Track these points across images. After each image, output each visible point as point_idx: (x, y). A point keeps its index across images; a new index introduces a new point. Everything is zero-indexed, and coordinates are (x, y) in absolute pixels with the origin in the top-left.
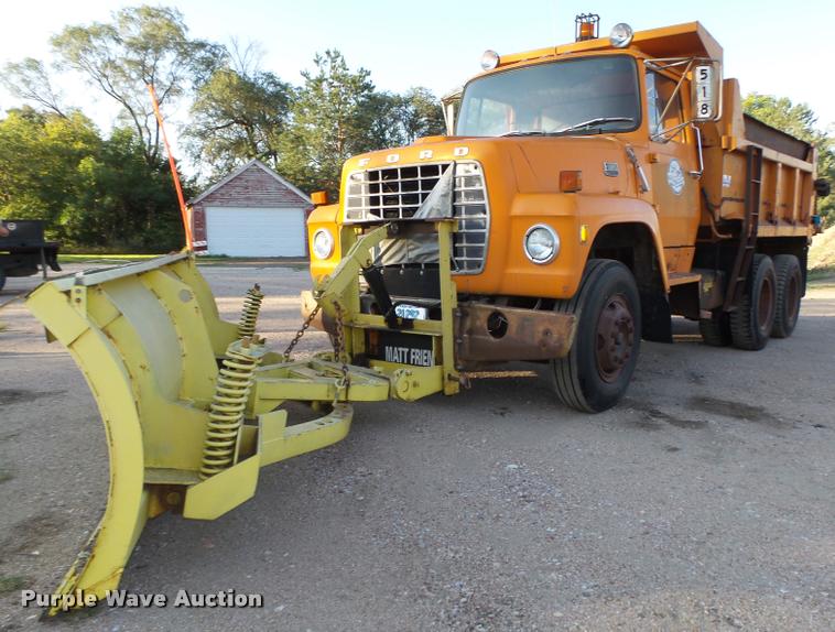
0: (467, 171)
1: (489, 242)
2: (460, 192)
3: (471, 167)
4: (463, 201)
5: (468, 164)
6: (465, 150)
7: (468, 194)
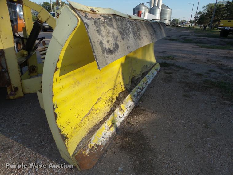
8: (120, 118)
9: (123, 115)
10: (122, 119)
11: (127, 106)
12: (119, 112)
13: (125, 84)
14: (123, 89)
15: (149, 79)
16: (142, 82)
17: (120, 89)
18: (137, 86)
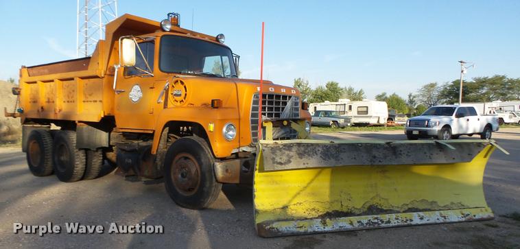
8: (316, 228)
9: (325, 228)
10: (320, 230)
11: (337, 224)
12: (317, 223)
13: (350, 206)
14: (345, 210)
15: (422, 219)
16: (394, 216)
17: (337, 208)
18: (376, 216)
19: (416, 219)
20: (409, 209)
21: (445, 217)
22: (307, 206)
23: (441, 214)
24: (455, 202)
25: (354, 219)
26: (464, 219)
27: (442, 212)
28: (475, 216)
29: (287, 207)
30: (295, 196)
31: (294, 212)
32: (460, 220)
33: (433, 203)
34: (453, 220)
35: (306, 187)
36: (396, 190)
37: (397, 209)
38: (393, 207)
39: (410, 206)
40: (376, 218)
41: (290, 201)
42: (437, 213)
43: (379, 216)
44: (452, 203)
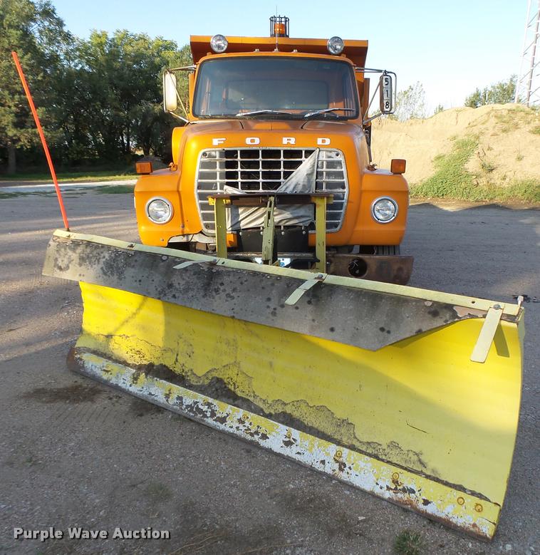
0: (330, 157)
1: (346, 209)
2: (322, 172)
3: (333, 154)
4: (325, 179)
5: (331, 152)
6: (328, 141)
7: (329, 174)
8: (122, 381)
9: (131, 386)
10: (123, 386)
11: (149, 388)
12: (128, 374)
13: (188, 367)
14: (178, 370)
15: (288, 444)
16: (241, 413)
17: (169, 362)
18: (210, 400)
19: (276, 437)
20: (284, 413)
21: (342, 466)
22: (133, 343)
23: (338, 455)
24: (405, 448)
25: (177, 390)
26: (387, 495)
27: (346, 451)
28: (426, 502)
29: (112, 336)
30: (122, 324)
31: (116, 346)
32: (377, 491)
33: (345, 423)
34: (357, 482)
35: (135, 314)
36: (271, 364)
37: (261, 405)
38: (255, 396)
39: (289, 410)
40: (209, 405)
41: (117, 330)
42: (333, 448)
43: (215, 402)
44: (394, 445)
